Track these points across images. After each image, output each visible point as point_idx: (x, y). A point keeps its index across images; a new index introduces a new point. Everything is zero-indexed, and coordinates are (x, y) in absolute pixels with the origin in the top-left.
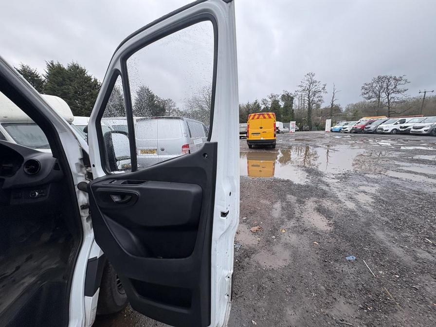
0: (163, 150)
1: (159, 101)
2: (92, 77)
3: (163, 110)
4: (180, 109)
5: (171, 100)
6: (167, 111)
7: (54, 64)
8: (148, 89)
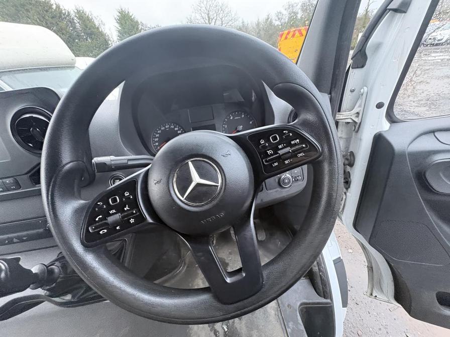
2: (53, 2)
8: (128, 12)
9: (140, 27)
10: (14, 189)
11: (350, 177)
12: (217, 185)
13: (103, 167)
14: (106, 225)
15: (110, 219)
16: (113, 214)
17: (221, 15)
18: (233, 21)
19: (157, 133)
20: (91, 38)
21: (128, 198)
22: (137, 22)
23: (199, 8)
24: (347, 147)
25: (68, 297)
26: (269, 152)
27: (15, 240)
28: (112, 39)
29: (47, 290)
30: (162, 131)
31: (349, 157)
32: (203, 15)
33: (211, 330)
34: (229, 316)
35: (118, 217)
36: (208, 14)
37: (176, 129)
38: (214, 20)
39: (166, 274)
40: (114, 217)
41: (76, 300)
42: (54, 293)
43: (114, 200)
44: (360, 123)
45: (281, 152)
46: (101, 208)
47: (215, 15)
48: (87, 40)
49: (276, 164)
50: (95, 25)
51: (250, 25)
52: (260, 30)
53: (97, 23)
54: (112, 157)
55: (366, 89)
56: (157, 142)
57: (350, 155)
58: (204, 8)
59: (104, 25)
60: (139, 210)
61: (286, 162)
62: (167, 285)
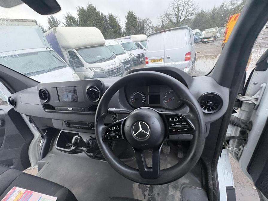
0: (168, 58)
1: (140, 22)
2: (100, 12)
3: (143, 28)
4: (154, 25)
5: (148, 19)
6: (145, 28)
7: (80, 8)
8: (132, 13)
9: (137, 20)
10: (83, 112)
11: (248, 137)
12: (147, 133)
13: (111, 112)
14: (110, 136)
15: (111, 135)
16: (112, 133)
17: (187, 7)
18: (195, 10)
19: (133, 95)
20: (113, 28)
21: (117, 128)
22: (136, 17)
23: (173, 5)
24: (248, 117)
25: (92, 154)
26: (172, 124)
27: (80, 128)
28: (122, 28)
29: (87, 149)
30: (135, 94)
31: (248, 125)
32: (175, 9)
33: (142, 193)
34: (144, 183)
35: (114, 134)
36: (178, 8)
37: (141, 94)
38: (181, 11)
39: (127, 158)
40: (113, 134)
41: (94, 156)
42: (89, 151)
43: (113, 128)
44: (258, 106)
45: (177, 126)
46: (109, 129)
47: (183, 8)
48: (111, 29)
49: (174, 130)
50: (116, 21)
51: (207, 12)
52: (214, 14)
53: (117, 20)
54: (115, 109)
55: (264, 85)
56: (132, 99)
57: (249, 123)
58: (176, 5)
59: (120, 21)
60: (120, 134)
61: (179, 131)
62: (125, 163)
